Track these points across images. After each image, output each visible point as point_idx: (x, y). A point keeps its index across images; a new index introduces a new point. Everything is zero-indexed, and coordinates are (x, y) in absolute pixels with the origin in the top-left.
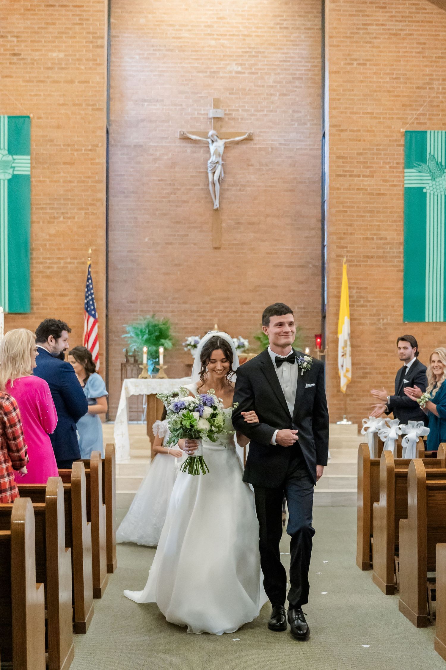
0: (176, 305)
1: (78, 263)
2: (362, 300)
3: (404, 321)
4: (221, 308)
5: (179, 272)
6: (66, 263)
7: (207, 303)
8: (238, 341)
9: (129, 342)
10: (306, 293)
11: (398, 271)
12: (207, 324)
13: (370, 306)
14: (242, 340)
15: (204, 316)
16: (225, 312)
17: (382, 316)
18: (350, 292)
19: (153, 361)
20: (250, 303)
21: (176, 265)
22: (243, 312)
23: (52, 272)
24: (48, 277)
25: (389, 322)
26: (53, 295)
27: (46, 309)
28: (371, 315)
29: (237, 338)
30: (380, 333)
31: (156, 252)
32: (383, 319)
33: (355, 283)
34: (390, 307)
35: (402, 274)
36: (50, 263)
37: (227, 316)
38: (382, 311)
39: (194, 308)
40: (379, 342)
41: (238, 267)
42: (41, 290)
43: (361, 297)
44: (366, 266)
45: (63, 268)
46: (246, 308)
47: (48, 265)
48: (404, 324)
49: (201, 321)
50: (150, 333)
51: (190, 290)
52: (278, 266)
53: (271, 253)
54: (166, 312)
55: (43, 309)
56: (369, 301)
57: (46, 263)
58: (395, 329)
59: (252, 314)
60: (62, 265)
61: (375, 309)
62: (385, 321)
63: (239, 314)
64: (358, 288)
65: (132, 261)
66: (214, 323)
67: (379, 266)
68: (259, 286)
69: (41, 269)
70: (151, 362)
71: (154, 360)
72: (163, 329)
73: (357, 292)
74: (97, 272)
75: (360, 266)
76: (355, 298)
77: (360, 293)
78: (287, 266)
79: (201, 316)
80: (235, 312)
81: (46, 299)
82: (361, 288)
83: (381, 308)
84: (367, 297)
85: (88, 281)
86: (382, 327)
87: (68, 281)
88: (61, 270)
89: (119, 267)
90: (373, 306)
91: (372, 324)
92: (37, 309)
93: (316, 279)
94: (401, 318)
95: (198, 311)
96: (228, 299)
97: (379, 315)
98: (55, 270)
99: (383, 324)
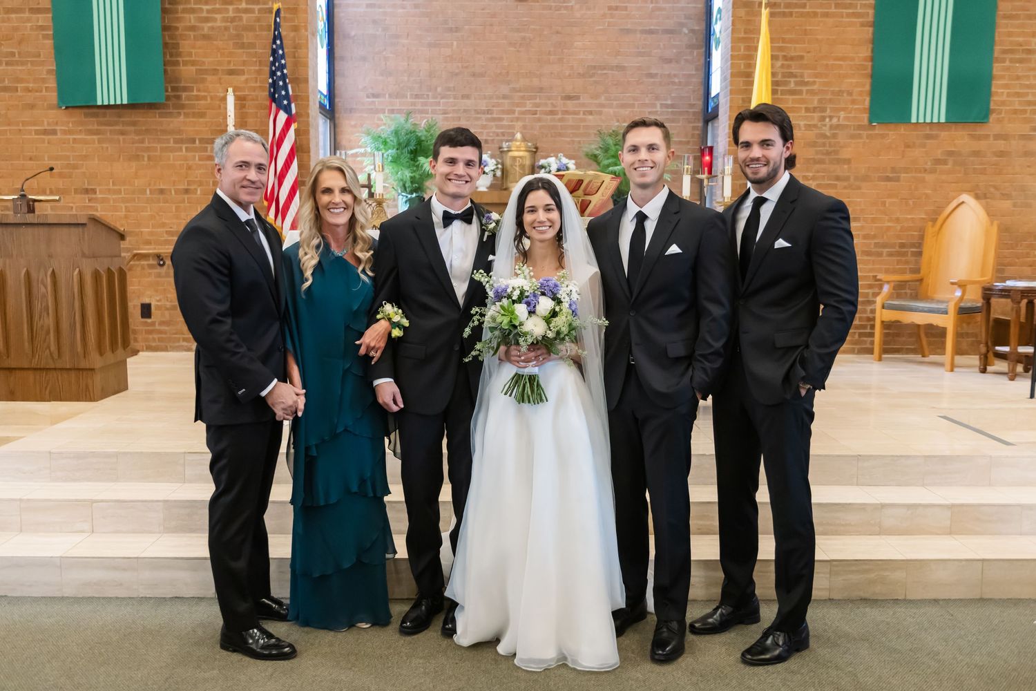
0: (451, 100)
1: (260, 10)
2: (792, 80)
3: (870, 122)
4: (529, 106)
5: (455, 43)
6: (238, 10)
7: (505, 97)
8: (558, 162)
9: (365, 164)
10: (677, 80)
11: (862, 25)
12: (503, 134)
13: (808, 91)
14: (565, 160)
15: (500, 119)
16: (535, 113)
17: (828, 112)
18: (773, 66)
19: (407, 197)
20: (577, 98)
21: (451, 30)
22: (566, 112)
23: (212, 28)
24: (206, 37)
25: (842, 122)
26: (215, 72)
27: (205, 98)
28: (807, 110)
29: (557, 157)
30: (824, 145)
31: (416, 6)
32: (831, 117)
33: (781, 49)
34: (845, 95)
35: (871, 29)
36: (208, 11)
37: (539, 120)
38: (830, 101)
39: (483, 105)
40: (821, 162)
41: (557, 32)
42: (193, 63)
43: (792, 75)
44: (802, 15)
45: (233, 20)
46: (570, 105)
47: (204, 15)
48: (872, 127)
49: (494, 129)
50: (400, 146)
51: (474, 75)
52: (628, 31)
53: (617, 8)
54: (434, 112)
55: (198, 98)
56: (806, 84)
57: (201, 10)
58: (853, 137)
59: (581, 116)
60: (231, 14)
61: (816, 98)
62: (835, 121)
63: (560, 116)
64: (785, 58)
65: (374, 22)
66: (515, 132)
67: (826, 15)
68: (594, 67)
69: (193, 22)
70: (405, 199)
71: (409, 196)
72: (423, 138)
73: (783, 66)
74: (296, 29)
75: (791, 14)
76: (779, 78)
77: (789, 66)
78: (644, 32)
79: (494, 119)
80: (552, 113)
81: (203, 80)
82: (792, 59)
83: (829, 97)
84: (802, 76)
85: (274, 42)
86: (828, 134)
87: (242, 46)
88: (229, 24)
89: (353, 33)
90: (812, 92)
91: (808, 127)
92: (189, 98)
93: (695, 54)
94: (866, 116)
95: (488, 112)
96: (541, 89)
97: (823, 110)
98: (218, 24)
99: (831, 127)
